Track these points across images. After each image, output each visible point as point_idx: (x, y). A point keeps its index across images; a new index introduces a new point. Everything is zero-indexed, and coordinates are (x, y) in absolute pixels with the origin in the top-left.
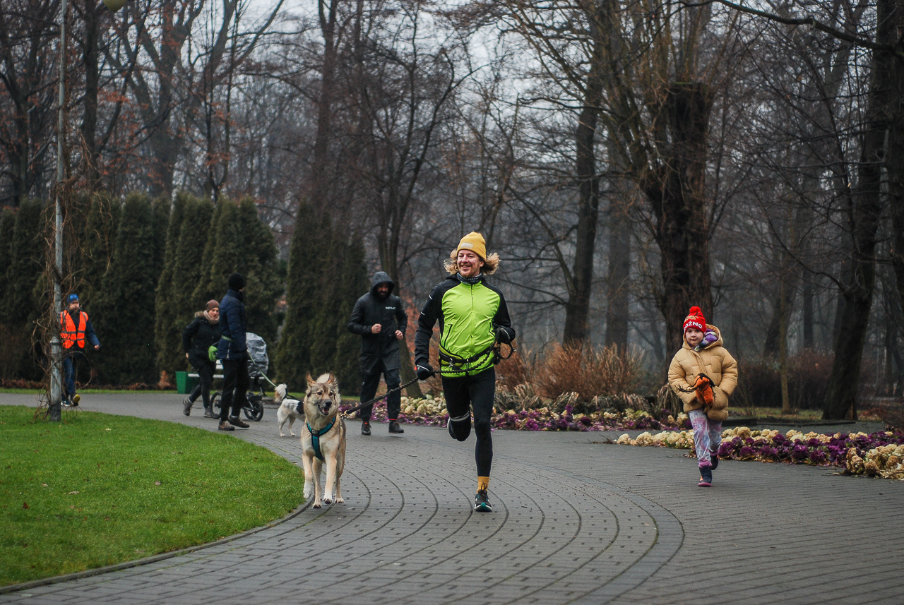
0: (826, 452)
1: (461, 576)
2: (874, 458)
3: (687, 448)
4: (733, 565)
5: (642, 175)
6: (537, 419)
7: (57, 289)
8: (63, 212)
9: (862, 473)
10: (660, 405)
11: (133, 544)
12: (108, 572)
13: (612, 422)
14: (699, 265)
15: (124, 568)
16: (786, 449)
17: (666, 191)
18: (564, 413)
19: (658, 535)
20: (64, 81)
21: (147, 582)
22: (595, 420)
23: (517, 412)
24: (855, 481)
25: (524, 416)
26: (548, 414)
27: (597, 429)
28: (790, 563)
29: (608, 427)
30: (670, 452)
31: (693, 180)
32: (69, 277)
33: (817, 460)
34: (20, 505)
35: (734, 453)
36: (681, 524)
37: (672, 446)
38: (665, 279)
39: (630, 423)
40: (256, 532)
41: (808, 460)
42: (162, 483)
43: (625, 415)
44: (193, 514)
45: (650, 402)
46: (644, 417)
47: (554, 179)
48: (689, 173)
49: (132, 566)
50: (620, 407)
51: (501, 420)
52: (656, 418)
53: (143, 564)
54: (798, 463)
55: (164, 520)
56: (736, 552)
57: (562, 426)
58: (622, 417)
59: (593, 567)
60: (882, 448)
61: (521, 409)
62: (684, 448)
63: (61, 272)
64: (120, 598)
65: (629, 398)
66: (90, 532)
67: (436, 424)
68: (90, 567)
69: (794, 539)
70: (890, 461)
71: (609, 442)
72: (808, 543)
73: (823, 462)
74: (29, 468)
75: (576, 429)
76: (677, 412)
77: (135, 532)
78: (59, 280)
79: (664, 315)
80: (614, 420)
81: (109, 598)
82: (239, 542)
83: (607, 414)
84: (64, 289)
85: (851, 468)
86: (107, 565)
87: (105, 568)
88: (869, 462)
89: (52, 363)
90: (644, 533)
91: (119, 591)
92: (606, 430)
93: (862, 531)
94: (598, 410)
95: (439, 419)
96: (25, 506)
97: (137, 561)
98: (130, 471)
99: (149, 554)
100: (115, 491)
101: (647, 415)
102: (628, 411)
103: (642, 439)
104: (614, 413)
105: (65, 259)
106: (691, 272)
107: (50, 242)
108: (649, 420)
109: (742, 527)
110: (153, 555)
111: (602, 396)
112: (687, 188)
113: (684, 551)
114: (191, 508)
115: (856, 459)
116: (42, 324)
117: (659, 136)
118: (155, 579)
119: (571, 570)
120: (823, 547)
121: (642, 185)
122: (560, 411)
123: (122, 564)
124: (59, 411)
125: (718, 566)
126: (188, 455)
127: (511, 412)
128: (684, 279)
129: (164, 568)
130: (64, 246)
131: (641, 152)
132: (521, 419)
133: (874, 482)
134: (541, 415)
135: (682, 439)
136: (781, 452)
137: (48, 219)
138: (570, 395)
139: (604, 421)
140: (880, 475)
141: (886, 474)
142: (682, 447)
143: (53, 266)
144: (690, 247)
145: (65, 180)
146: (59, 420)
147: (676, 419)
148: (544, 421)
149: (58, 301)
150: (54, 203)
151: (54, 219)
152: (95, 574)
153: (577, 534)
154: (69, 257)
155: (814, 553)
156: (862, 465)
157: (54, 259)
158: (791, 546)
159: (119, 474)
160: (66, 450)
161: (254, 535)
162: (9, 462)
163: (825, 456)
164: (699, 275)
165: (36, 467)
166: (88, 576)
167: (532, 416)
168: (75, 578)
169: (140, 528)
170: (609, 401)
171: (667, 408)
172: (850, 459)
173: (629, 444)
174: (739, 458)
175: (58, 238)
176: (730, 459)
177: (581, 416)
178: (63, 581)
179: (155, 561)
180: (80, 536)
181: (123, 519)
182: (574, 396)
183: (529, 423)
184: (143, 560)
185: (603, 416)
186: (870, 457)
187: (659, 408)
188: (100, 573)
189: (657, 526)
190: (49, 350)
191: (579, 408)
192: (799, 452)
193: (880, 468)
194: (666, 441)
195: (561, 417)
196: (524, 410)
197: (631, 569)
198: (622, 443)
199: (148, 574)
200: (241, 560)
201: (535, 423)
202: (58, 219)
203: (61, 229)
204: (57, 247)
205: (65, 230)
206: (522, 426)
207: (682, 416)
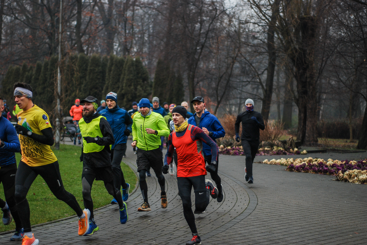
0: (336, 170)
1: (168, 226)
2: (347, 175)
3: (288, 166)
4: (261, 223)
6: (239, 151)
7: (58, 101)
8: (61, 72)
9: (343, 180)
10: (288, 144)
11: (65, 211)
12: (54, 223)
13: (267, 152)
14: (311, 87)
15: (59, 221)
16: (321, 168)
17: (297, 59)
19: (246, 209)
20: (62, 23)
21: (65, 227)
22: (261, 151)
23: (231, 147)
24: (340, 183)
25: (233, 149)
27: (261, 155)
28: (282, 222)
29: (266, 154)
30: (281, 167)
31: (309, 54)
32: (63, 96)
33: (331, 173)
34: (33, 193)
35: (302, 170)
36: (257, 204)
37: (282, 165)
39: (274, 152)
40: (109, 206)
41: (328, 173)
43: (274, 149)
45: (284, 145)
46: (280, 150)
48: (308, 51)
49: (62, 220)
50: (272, 146)
51: (224, 151)
52: (286, 150)
53: (66, 219)
54: (324, 174)
56: (266, 218)
58: (272, 149)
59: (213, 223)
60: (351, 171)
61: (233, 146)
62: (286, 166)
63: (60, 94)
64: (55, 233)
65: (275, 142)
66: (52, 207)
68: (48, 221)
69: (291, 212)
70: (352, 176)
71: (260, 162)
72: (294, 214)
73: (333, 174)
76: (294, 148)
78: (59, 97)
79: (298, 106)
80: (269, 151)
81: (51, 233)
82: (102, 210)
83: (266, 148)
84: (61, 100)
85: (339, 178)
86: (54, 220)
87: (53, 221)
88: (345, 176)
89: (56, 128)
90: (242, 208)
91: (55, 230)
92: (265, 155)
93: (318, 208)
94: (263, 147)
97: (64, 218)
99: (69, 215)
100: (67, 187)
101: (282, 149)
102: (275, 147)
103: (272, 162)
104: (269, 148)
105: (61, 90)
106: (308, 90)
107: (56, 83)
108: (282, 151)
109: (277, 206)
110: (71, 216)
111: (265, 141)
112: (307, 57)
113: (249, 217)
115: (341, 175)
116: (53, 113)
118: (68, 226)
119: (205, 224)
120: (298, 215)
123: (60, 219)
124: (59, 146)
125: (255, 224)
127: (229, 148)
128: (305, 92)
129: (72, 221)
130: (61, 84)
132: (233, 150)
133: (347, 184)
135: (286, 163)
136: (318, 170)
139: (264, 151)
140: (348, 181)
141: (351, 181)
142: (286, 165)
143: (57, 92)
144: (308, 80)
145: (61, 60)
146: (59, 149)
147: (293, 150)
148: (241, 151)
149: (59, 105)
150: (57, 68)
151: (57, 74)
152: (49, 224)
153: (218, 208)
154: (63, 89)
155: (293, 218)
156: (343, 177)
157: (57, 89)
158: (288, 215)
159: (71, 179)
161: (108, 207)
163: (335, 171)
164: (311, 91)
166: (47, 224)
167: (237, 149)
168: (42, 225)
170: (268, 143)
171: (290, 146)
172: (339, 174)
173: (267, 164)
174: (303, 172)
175: (59, 82)
176: (300, 172)
178: (38, 226)
179: (71, 218)
180: (48, 208)
183: (235, 152)
184: (67, 218)
185: (264, 149)
186: (346, 174)
187: (287, 146)
188: (51, 223)
189: (248, 206)
190: (55, 123)
192: (325, 170)
193: (349, 179)
196: (234, 147)
197: (226, 225)
198: (265, 163)
199: (67, 224)
200: (99, 218)
201: (237, 152)
202: (59, 74)
203: (60, 78)
204: (59, 85)
205: (61, 78)
206: (232, 153)
207: (296, 149)
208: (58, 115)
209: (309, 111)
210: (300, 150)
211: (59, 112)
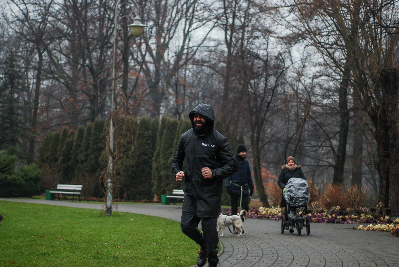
3: (390, 232)
5: (369, 109)
6: (322, 218)
7: (111, 158)
8: (114, 124)
13: (355, 220)
14: (394, 150)
17: (380, 116)
18: (334, 215)
20: (115, 68)
22: (347, 219)
23: (312, 214)
25: (315, 216)
26: (326, 216)
27: (348, 223)
30: (382, 233)
31: (392, 111)
32: (116, 153)
34: (96, 252)
36: (388, 266)
37: (383, 231)
38: (379, 156)
39: (363, 220)
42: (156, 243)
43: (361, 217)
44: (171, 257)
45: (372, 211)
46: (369, 217)
47: (329, 111)
48: (390, 108)
50: (359, 213)
52: (375, 218)
55: (158, 260)
57: (332, 221)
61: (314, 213)
63: (112, 150)
65: (363, 209)
66: (126, 264)
67: (276, 219)
71: (354, 229)
74: (99, 236)
75: (338, 222)
76: (385, 215)
77: (146, 265)
78: (112, 154)
79: (379, 172)
80: (356, 219)
83: (353, 216)
84: (113, 158)
89: (108, 191)
92: (352, 223)
94: (349, 214)
95: (278, 217)
96: (98, 252)
98: (143, 238)
100: (136, 247)
101: (371, 217)
102: (362, 215)
103: (369, 227)
104: (356, 215)
105: (114, 145)
106: (391, 153)
107: (108, 137)
108: (372, 219)
111: (351, 208)
112: (389, 115)
114: (169, 255)
116: (104, 173)
117: (376, 92)
121: (369, 114)
122: (331, 214)
124: (111, 211)
126: (167, 231)
127: (310, 215)
128: (388, 156)
130: (114, 139)
131: (368, 99)
132: (314, 217)
134: (323, 216)
135: (387, 228)
137: (108, 127)
138: (336, 207)
139: (352, 219)
142: (387, 231)
143: (109, 148)
144: (391, 142)
145: (115, 111)
146: (111, 215)
147: (384, 218)
148: (324, 219)
149: (111, 163)
150: (110, 120)
151: (110, 128)
154: (116, 144)
157: (110, 145)
159: (138, 239)
160: (114, 228)
162: (90, 233)
164: (395, 154)
165: (102, 236)
167: (319, 216)
169: (148, 263)
170: (354, 210)
171: (380, 213)
173: (363, 230)
177: (341, 217)
181: (140, 259)
182: (338, 208)
183: (318, 219)
185: (351, 217)
187: (376, 213)
189: (377, 266)
190: (107, 185)
191: (340, 214)
194: (380, 228)
195: (332, 217)
196: (316, 213)
198: (360, 229)
201: (320, 219)
202: (111, 127)
203: (113, 132)
204: (111, 139)
205: (115, 132)
206: (315, 221)
207: (387, 217)
208: (110, 174)
209: (393, 177)
210: (391, 219)
211: (111, 172)
